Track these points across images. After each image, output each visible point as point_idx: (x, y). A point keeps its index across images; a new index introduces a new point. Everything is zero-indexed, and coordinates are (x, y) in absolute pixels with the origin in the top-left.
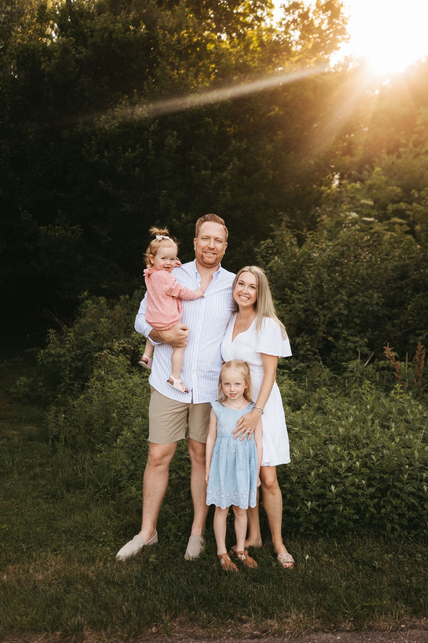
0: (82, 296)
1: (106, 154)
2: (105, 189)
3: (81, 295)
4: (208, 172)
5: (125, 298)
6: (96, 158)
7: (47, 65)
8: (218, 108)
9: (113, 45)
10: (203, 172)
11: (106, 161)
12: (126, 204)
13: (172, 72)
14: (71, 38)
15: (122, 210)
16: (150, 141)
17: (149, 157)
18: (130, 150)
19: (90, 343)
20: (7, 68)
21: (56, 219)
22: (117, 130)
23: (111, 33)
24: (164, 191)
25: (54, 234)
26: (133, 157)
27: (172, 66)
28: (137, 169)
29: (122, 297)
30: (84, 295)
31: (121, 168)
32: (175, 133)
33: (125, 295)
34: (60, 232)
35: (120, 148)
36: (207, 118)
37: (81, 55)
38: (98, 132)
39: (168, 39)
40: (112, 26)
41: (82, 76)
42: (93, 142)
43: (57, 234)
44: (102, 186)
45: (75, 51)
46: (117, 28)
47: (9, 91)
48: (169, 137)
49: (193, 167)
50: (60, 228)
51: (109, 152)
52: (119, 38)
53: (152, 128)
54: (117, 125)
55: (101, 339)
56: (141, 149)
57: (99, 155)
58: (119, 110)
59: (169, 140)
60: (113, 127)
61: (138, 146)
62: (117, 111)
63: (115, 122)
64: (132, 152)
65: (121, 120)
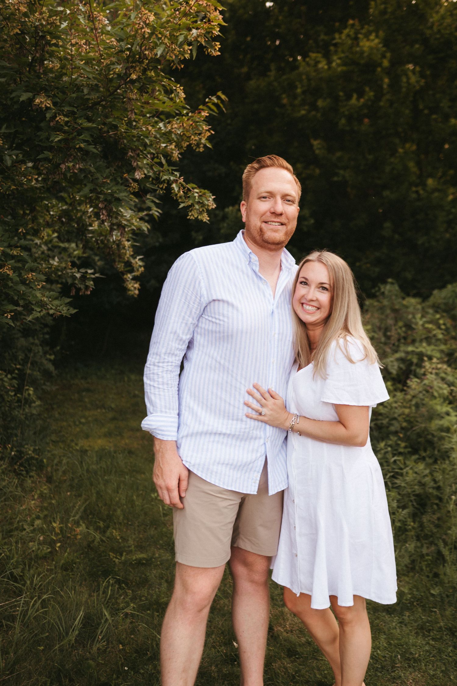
1: (320, 103)
6: (303, 112)
11: (319, 115)
12: (341, 172)
15: (336, 179)
16: (386, 80)
17: (382, 104)
18: (355, 96)
22: (340, 68)
26: (361, 104)
28: (366, 120)
31: (343, 121)
35: (341, 94)
38: (304, 77)
42: (299, 91)
48: (410, 74)
51: (324, 101)
53: (386, 63)
54: (338, 61)
56: (372, 94)
57: (307, 107)
58: (339, 41)
59: (408, 79)
60: (334, 64)
61: (367, 89)
62: (335, 45)
63: (335, 58)
64: (358, 99)
65: (342, 55)
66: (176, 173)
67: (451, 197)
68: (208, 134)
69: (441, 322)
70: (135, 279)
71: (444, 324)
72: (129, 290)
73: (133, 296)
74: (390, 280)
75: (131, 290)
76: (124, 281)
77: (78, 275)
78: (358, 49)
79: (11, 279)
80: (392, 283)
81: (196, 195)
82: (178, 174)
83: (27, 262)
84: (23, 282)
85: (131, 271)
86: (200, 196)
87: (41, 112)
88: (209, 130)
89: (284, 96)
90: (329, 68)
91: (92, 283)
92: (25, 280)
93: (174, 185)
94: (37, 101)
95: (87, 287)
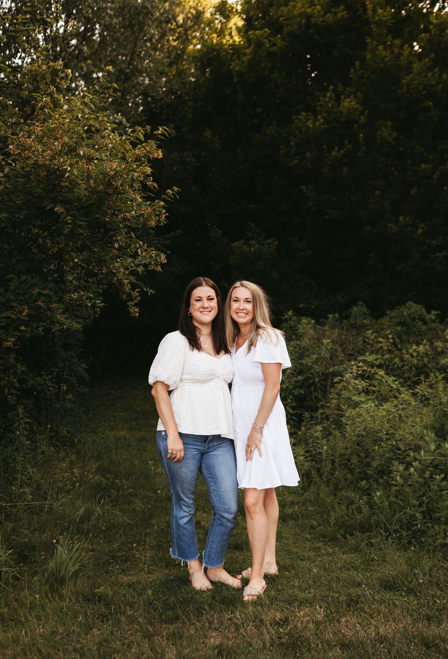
0: (286, 316)
1: (308, 155)
2: (307, 194)
3: (284, 315)
4: (430, 166)
5: (334, 317)
6: (296, 161)
7: (236, 64)
8: (440, 88)
9: (311, 31)
10: (423, 166)
11: (309, 164)
12: (330, 211)
13: (384, 53)
14: (266, 30)
15: (325, 217)
16: (361, 135)
17: (359, 154)
18: (336, 148)
19: (311, 367)
20: (185, 74)
21: (248, 233)
22: (322, 127)
23: (308, 17)
24: (377, 192)
25: (248, 249)
26: (340, 155)
27: (383, 46)
28: (345, 168)
29: (330, 316)
30: (288, 314)
31: (326, 170)
32: (389, 123)
33: (334, 314)
34: (256, 247)
35: (325, 147)
36: (427, 102)
37: (274, 48)
38: (297, 132)
39: (379, 16)
40: (309, 10)
41: (275, 71)
42: (292, 143)
43: (252, 249)
44: (304, 192)
45: (269, 43)
46: (315, 11)
47: (191, 98)
48: (383, 128)
49: (409, 161)
50: (254, 242)
51: (311, 153)
52: (319, 22)
53: (362, 120)
54: (322, 120)
55: (324, 363)
56: (350, 146)
57: (299, 157)
58: (323, 103)
59: (382, 132)
60: (317, 123)
61: (346, 142)
62: (321, 106)
63: (319, 117)
64: (339, 150)
65: (326, 115)
66: (140, 242)
67: (420, 231)
68: (164, 216)
69: (390, 336)
70: (135, 305)
71: (392, 338)
72: (131, 313)
73: (134, 317)
74: (360, 303)
75: (133, 313)
76: (127, 307)
77: (89, 305)
78: (340, 109)
79: (43, 308)
80: (362, 305)
81: (154, 255)
82: (141, 243)
83: (52, 298)
84: (50, 309)
85: (132, 300)
86: (156, 256)
87: (58, 215)
88: (165, 213)
89: (281, 147)
90: (314, 126)
91: (99, 309)
92: (51, 308)
93: (139, 250)
94: (56, 209)
95: (96, 313)
